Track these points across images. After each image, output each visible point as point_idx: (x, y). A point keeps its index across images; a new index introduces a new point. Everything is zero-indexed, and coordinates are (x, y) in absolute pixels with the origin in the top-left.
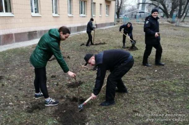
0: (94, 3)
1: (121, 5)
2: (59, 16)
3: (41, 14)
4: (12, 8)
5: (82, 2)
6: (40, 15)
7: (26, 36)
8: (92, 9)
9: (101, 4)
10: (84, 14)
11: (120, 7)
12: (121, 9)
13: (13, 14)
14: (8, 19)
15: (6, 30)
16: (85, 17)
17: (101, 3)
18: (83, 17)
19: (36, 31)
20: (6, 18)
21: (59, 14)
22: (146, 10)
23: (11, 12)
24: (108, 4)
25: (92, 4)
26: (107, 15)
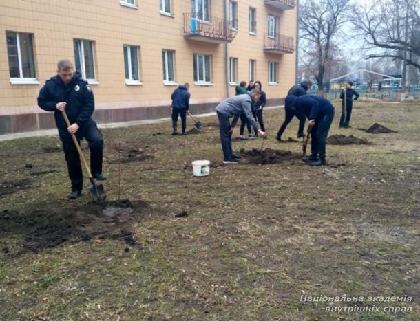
0: (235, 60)
3: (98, 81)
4: (36, 70)
6: (97, 83)
8: (226, 71)
9: (253, 62)
13: (38, 80)
14: (27, 88)
15: (22, 107)
16: (207, 86)
17: (253, 59)
18: (202, 86)
20: (25, 87)
23: (35, 77)
24: (273, 61)
25: (226, 60)
26: (272, 83)
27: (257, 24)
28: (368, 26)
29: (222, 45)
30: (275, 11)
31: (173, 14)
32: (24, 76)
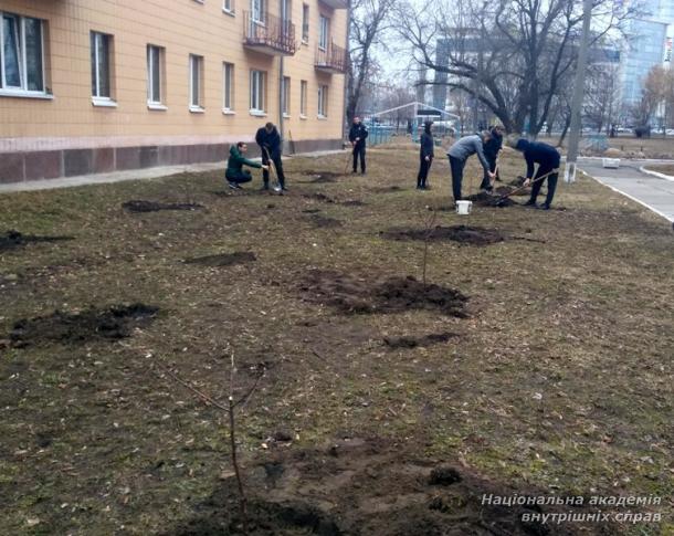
0: (287, 78)
1: (359, 85)
2: (201, 110)
3: (164, 104)
5: (254, 75)
6: (163, 107)
7: (136, 157)
8: (280, 97)
9: (303, 82)
10: (260, 108)
11: (357, 92)
12: (359, 100)
13: (115, 101)
14: (106, 112)
16: (262, 117)
17: (305, 79)
18: (256, 117)
19: (155, 147)
20: (104, 109)
21: (201, 107)
22: (450, 104)
23: (108, 96)
24: (324, 83)
25: (281, 80)
26: (321, 116)
27: (310, 28)
28: (418, 36)
29: (277, 59)
30: (326, 11)
31: (233, 12)
32: (101, 95)
